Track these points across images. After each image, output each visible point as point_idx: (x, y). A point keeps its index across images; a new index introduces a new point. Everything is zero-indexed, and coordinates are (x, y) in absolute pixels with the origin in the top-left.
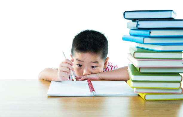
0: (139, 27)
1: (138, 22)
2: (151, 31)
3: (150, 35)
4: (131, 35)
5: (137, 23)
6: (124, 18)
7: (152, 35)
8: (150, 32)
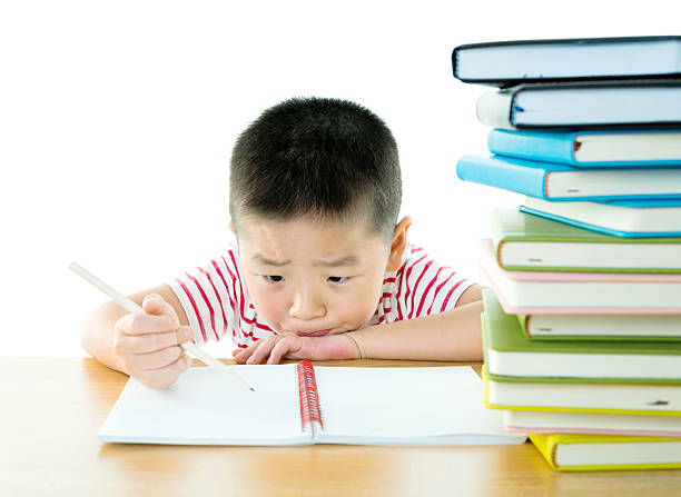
0: (520, 118)
1: (515, 95)
2: (579, 139)
3: (573, 156)
4: (498, 155)
5: (513, 102)
6: (455, 76)
7: (583, 156)
8: (577, 145)
